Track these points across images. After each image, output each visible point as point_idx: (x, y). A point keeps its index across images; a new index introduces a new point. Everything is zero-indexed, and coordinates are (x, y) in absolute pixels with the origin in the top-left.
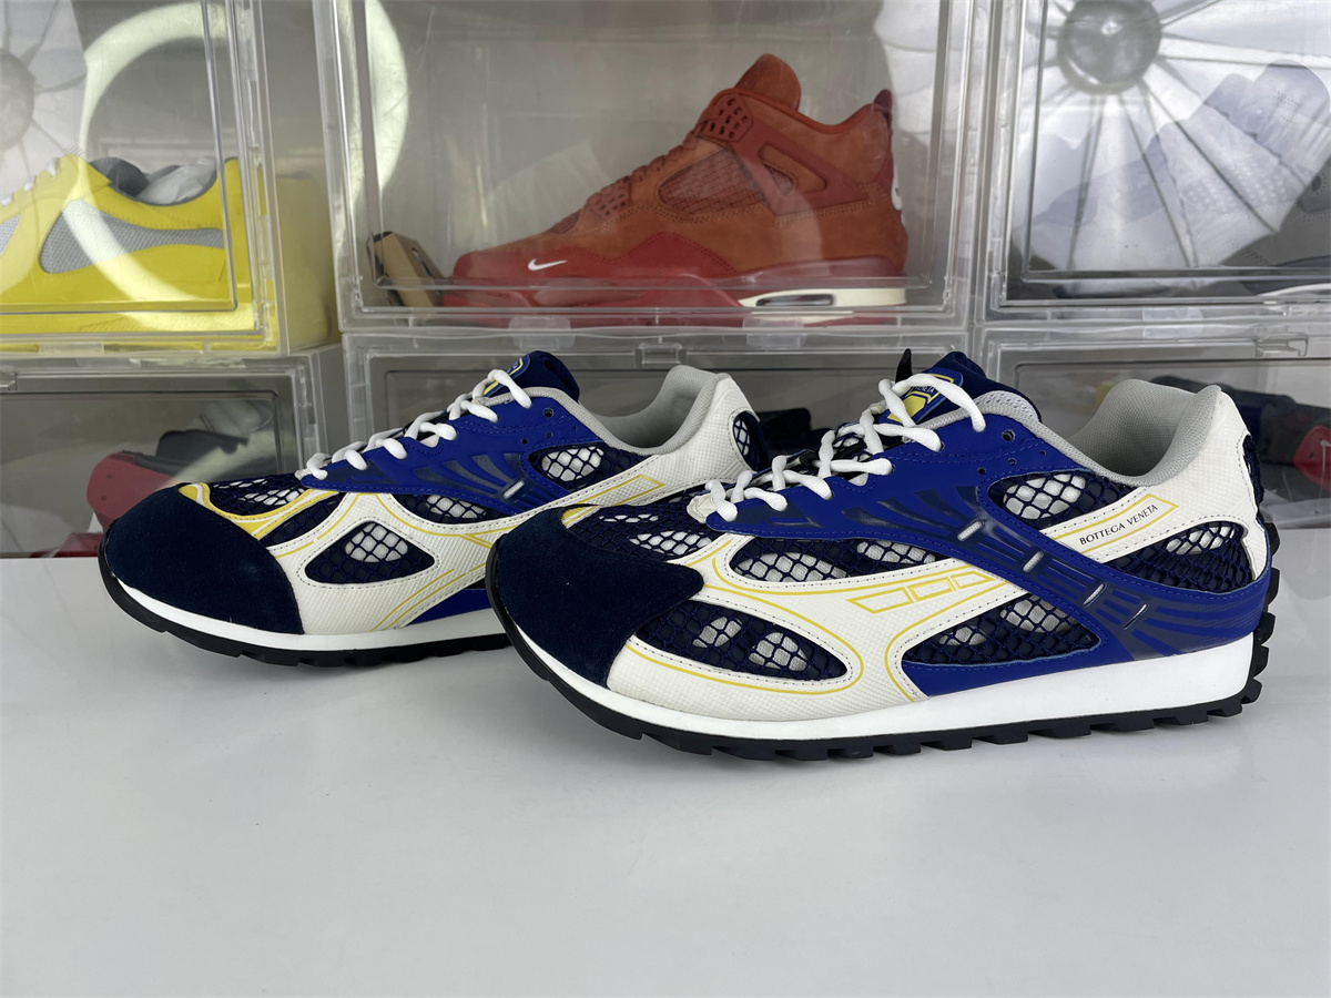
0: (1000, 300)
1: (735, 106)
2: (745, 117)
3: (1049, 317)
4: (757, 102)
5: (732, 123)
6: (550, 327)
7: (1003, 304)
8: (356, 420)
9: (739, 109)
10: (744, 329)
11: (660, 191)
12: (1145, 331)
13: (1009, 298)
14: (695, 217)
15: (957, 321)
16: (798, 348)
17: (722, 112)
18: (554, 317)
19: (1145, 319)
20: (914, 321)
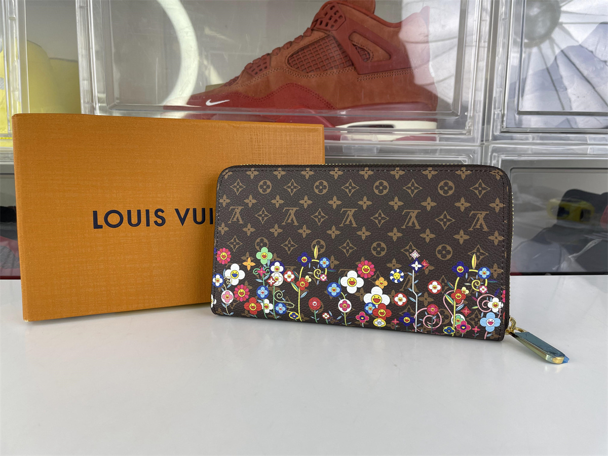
1: (334, 10)
2: (341, 16)
3: (531, 140)
4: (348, 8)
5: (333, 19)
7: (502, 130)
9: (337, 11)
10: (341, 141)
11: (288, 61)
12: (590, 149)
14: (310, 74)
15: (473, 140)
17: (326, 14)
19: (589, 142)
20: (447, 139)
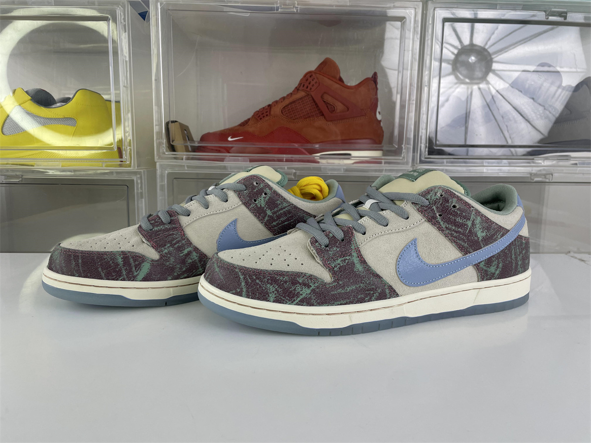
0: (425, 155)
1: (313, 77)
3: (445, 163)
5: (311, 84)
6: (241, 162)
7: (427, 157)
8: (160, 198)
9: (314, 79)
10: (320, 164)
11: (282, 111)
12: (485, 170)
13: (429, 155)
14: (295, 121)
15: (407, 163)
16: (342, 173)
18: (242, 158)
19: (485, 165)
20: (389, 163)
